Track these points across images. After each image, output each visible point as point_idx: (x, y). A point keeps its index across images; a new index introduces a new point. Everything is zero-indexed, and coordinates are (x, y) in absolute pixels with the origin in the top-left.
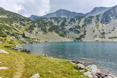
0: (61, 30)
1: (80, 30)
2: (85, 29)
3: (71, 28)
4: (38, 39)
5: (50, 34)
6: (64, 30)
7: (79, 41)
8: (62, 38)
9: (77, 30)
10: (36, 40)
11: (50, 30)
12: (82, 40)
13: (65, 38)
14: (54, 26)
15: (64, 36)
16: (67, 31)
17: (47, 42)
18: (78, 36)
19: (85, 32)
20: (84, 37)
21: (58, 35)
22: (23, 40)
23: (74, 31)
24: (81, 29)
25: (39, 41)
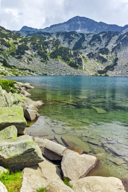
0: (72, 56)
1: (107, 57)
2: (116, 56)
3: (92, 53)
4: (30, 70)
5: (53, 62)
6: (79, 55)
7: (102, 75)
8: (73, 69)
9: (102, 57)
10: (28, 71)
11: (54, 55)
12: (107, 74)
13: (78, 70)
14: (60, 48)
15: (77, 66)
16: (83, 57)
17: (46, 75)
18: (101, 67)
19: (117, 60)
20: (113, 69)
21: (66, 65)
23: (97, 58)
24: (110, 55)
25: (32, 73)
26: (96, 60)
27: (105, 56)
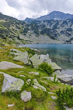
0: (52, 33)
1: (71, 33)
3: (62, 31)
4: (30, 41)
5: (42, 37)
6: (56, 32)
7: (69, 43)
8: (52, 40)
9: (68, 33)
10: (29, 42)
11: (42, 33)
12: (71, 42)
13: (55, 40)
14: (46, 29)
16: (58, 33)
17: (38, 43)
18: (68, 39)
21: (49, 38)
22: (18, 41)
23: (65, 34)
25: (31, 43)
26: (65, 35)
27: (70, 33)
